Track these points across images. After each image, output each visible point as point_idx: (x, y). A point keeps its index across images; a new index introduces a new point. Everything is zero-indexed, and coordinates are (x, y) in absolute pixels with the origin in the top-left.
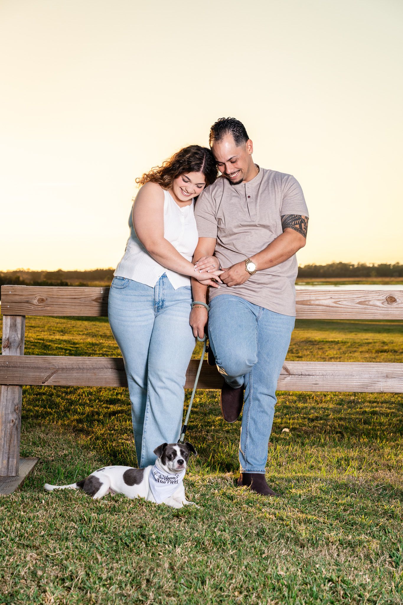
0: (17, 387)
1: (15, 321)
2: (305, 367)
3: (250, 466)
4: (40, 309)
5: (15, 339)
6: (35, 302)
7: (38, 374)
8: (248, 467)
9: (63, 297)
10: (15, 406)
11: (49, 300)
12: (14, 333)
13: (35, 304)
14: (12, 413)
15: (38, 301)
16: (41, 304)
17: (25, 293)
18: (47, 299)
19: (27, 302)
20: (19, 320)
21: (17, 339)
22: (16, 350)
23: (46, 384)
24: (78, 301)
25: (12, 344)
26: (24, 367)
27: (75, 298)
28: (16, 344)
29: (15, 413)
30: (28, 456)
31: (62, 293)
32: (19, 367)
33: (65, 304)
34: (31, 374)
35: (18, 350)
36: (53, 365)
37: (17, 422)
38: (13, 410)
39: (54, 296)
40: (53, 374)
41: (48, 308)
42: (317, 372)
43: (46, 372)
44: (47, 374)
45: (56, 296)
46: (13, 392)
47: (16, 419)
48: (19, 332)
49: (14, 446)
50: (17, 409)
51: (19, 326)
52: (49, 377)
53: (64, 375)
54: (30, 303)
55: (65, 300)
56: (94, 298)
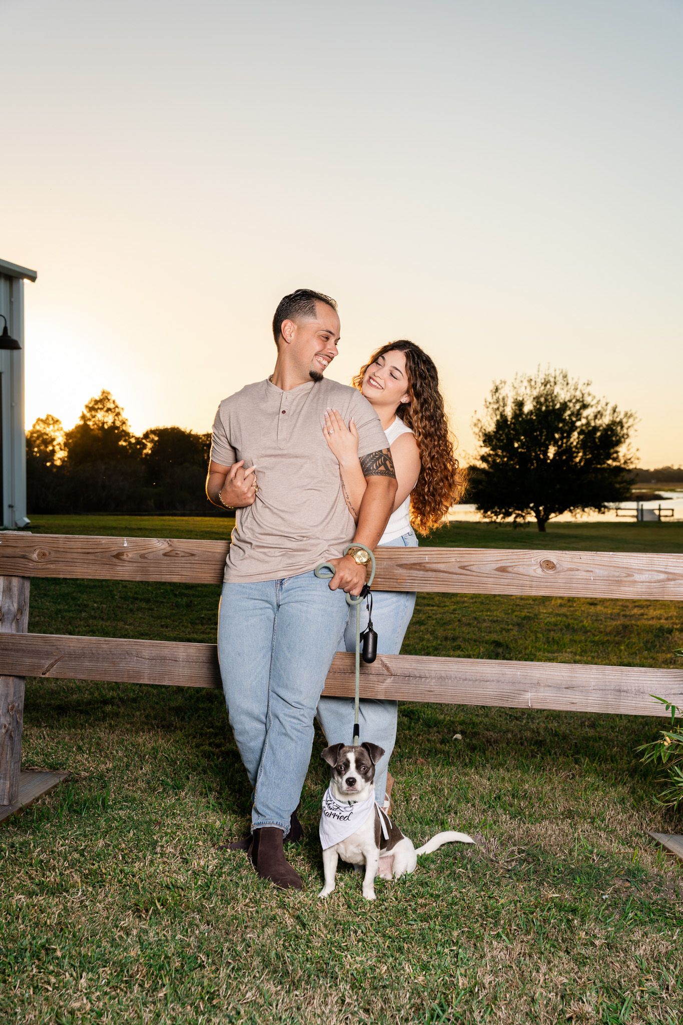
0: (11, 678)
1: (10, 583)
2: (414, 665)
3: (263, 818)
4: (40, 567)
5: (9, 609)
6: (35, 556)
7: (37, 661)
8: (261, 820)
9: (72, 551)
10: (9, 705)
11: (53, 554)
12: (8, 600)
13: (34, 560)
14: (5, 715)
15: (38, 555)
16: (42, 560)
17: (20, 544)
18: (50, 553)
19: (24, 557)
20: (15, 582)
21: (12, 608)
22: (11, 624)
23: (47, 676)
24: (91, 557)
25: (6, 616)
26: (18, 651)
27: (88, 553)
28: (11, 617)
29: (8, 715)
31: (72, 545)
32: (11, 650)
33: (75, 560)
34: (28, 661)
35: (14, 624)
36: (58, 649)
37: (10, 727)
38: (5, 711)
39: (59, 549)
40: (56, 661)
41: (52, 566)
42: (433, 674)
43: (47, 658)
44: (49, 662)
45: (62, 550)
46: (7, 685)
47: (10, 724)
48: (15, 599)
49: (7, 762)
50: (12, 709)
51: (15, 590)
52: (52, 665)
53: (72, 664)
54: (27, 558)
55: (75, 556)
56: (115, 553)
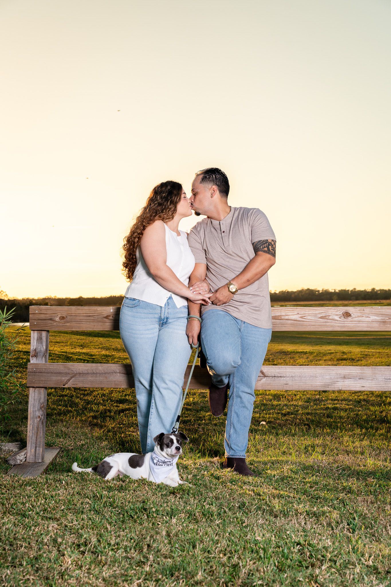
0: (43, 389)
1: (41, 335)
2: (278, 371)
3: (233, 451)
4: (61, 325)
5: (41, 350)
6: (57, 319)
7: (60, 378)
8: (232, 453)
9: (80, 315)
10: (41, 404)
11: (69, 317)
12: (40, 345)
13: (57, 321)
14: (39, 410)
15: (60, 318)
16: (62, 321)
17: (49, 312)
18: (67, 317)
19: (51, 319)
20: (44, 334)
21: (42, 349)
22: (42, 359)
23: (66, 386)
24: (92, 318)
25: (39, 354)
26: (48, 373)
27: (90, 316)
28: (42, 354)
29: (41, 410)
30: (52, 446)
31: (78, 312)
32: (44, 372)
33: (82, 320)
34: (54, 378)
35: (44, 358)
36: (72, 371)
37: (42, 417)
38: (39, 408)
39: (73, 314)
40: (72, 378)
41: (68, 324)
42: (288, 375)
43: (66, 376)
44: (67, 378)
45: (74, 315)
46: (40, 393)
47: (42, 415)
48: (44, 344)
49: (41, 437)
50: (43, 407)
51: (44, 339)
52: (69, 380)
53: (81, 379)
54: (53, 320)
55: (81, 318)
56: (105, 315)
